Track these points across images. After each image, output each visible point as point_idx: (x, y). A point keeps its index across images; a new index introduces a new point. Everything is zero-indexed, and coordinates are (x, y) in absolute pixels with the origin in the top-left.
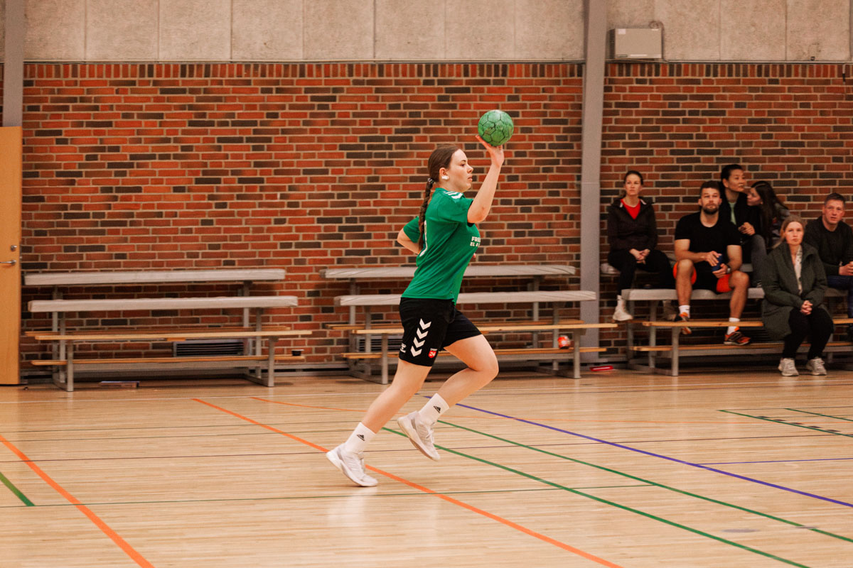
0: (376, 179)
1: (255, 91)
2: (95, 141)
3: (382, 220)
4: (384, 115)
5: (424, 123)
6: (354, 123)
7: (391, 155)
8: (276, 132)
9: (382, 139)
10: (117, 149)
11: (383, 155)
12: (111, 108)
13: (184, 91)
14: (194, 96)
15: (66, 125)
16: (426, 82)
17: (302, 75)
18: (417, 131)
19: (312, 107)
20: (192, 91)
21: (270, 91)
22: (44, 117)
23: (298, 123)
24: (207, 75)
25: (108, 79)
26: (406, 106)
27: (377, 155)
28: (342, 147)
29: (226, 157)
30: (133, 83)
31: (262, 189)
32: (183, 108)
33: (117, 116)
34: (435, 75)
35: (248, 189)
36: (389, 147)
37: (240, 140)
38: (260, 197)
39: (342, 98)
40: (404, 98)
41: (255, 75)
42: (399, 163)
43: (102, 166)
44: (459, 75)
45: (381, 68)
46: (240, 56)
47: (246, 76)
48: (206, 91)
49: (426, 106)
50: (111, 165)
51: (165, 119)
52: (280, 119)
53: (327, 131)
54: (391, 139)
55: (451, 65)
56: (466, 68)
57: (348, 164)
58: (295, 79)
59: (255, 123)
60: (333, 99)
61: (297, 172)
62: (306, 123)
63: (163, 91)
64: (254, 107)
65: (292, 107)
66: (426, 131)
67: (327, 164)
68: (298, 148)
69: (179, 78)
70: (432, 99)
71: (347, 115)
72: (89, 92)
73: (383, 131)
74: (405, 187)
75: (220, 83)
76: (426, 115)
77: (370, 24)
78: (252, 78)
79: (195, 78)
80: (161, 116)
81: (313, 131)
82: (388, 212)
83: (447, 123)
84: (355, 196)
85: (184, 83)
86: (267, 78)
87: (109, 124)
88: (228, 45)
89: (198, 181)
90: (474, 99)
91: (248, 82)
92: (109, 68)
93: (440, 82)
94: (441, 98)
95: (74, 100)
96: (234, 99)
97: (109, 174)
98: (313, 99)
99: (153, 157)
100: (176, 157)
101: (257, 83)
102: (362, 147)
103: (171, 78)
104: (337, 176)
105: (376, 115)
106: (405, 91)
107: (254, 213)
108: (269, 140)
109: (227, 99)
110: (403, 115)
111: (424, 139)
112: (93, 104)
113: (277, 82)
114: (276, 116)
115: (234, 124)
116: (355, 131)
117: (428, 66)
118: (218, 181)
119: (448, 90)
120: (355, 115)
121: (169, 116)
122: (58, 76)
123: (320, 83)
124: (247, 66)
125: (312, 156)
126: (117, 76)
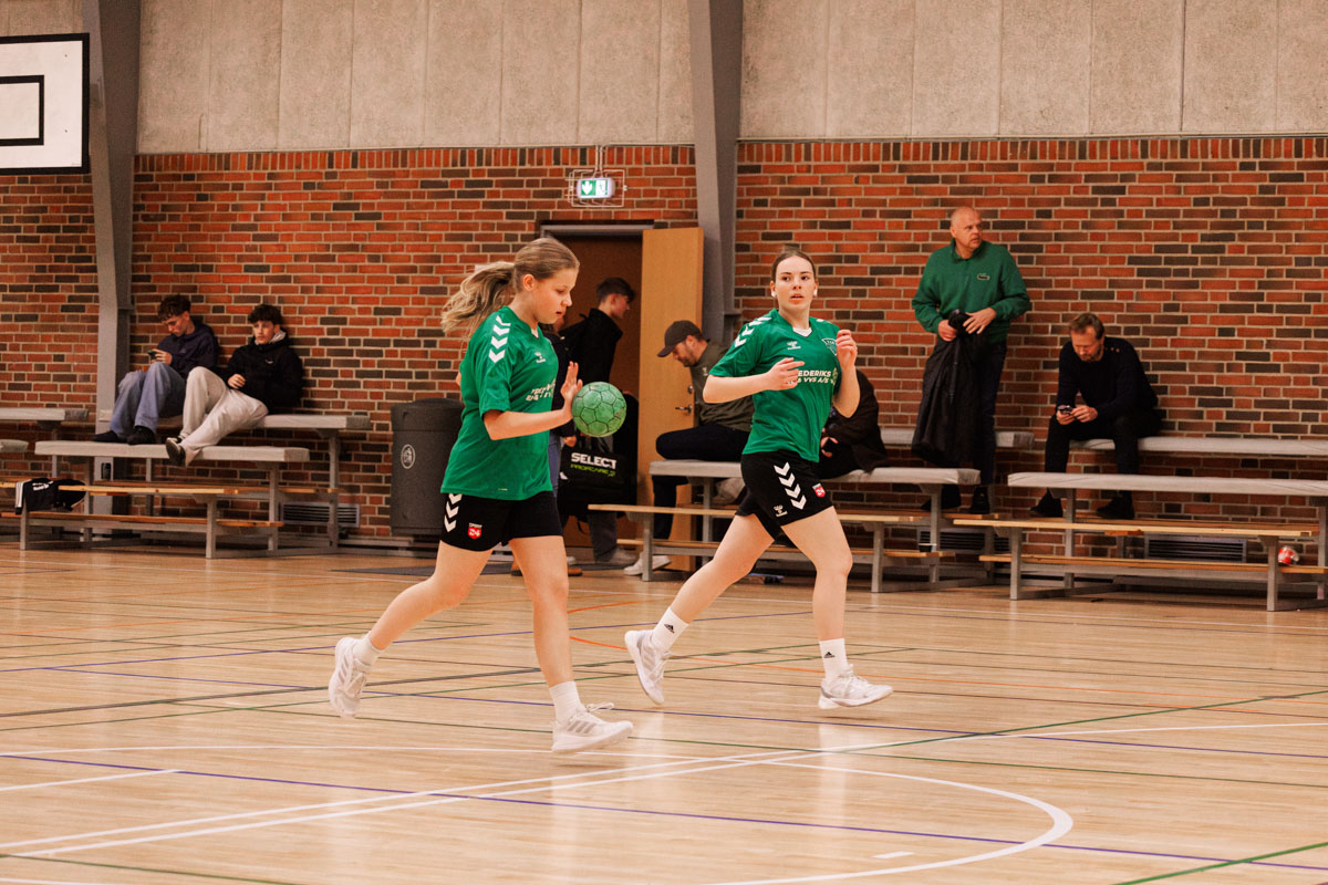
0: (1175, 308)
1: (1022, 179)
2: (829, 248)
3: (1182, 367)
4: (1188, 213)
5: (1240, 225)
6: (1147, 225)
7: (1197, 273)
8: (1047, 237)
9: (1184, 249)
10: (854, 259)
11: (1185, 273)
12: (849, 202)
13: (935, 179)
14: (948, 186)
15: (796, 225)
16: (1244, 166)
17: (1082, 156)
18: (1231, 238)
19: (1093, 202)
20: (946, 180)
21: (1039, 179)
22: (772, 214)
23: (1075, 225)
24: (964, 157)
25: (847, 163)
26: (1217, 201)
27: (1178, 273)
28: (1132, 261)
30: (875, 169)
32: (935, 202)
33: (856, 214)
34: (1257, 155)
36: (1194, 261)
39: (1132, 190)
40: (1215, 190)
41: (1023, 157)
42: (1205, 285)
43: (837, 282)
44: (1288, 155)
45: (1185, 145)
46: (1009, 130)
47: (1012, 158)
48: (963, 179)
49: (1243, 202)
50: (848, 282)
51: (913, 219)
52: (1053, 219)
53: (1113, 237)
54: (1196, 249)
55: (1278, 139)
56: (1299, 144)
57: (1138, 284)
58: (1073, 162)
59: (1021, 225)
60: (1121, 190)
61: (1073, 295)
62: (1086, 225)
63: (911, 180)
64: (1020, 202)
65: (1069, 202)
66: (1244, 237)
67: (1113, 284)
68: (1076, 261)
69: (931, 162)
70: (1250, 190)
71: (1138, 214)
72: (824, 180)
73: (1186, 237)
74: (1214, 320)
75: (980, 167)
76: (1245, 214)
77: (1178, 81)
78: (1019, 162)
79: (950, 162)
80: (907, 214)
81: (1095, 237)
82: (1190, 355)
83: (1271, 226)
84: (1147, 331)
85: (937, 168)
86: (1039, 161)
87: (847, 225)
88: (995, 115)
90: (1309, 190)
91: (1014, 167)
92: (852, 147)
93: (1264, 166)
94: (1264, 190)
95: (806, 192)
96: (996, 190)
97: (845, 293)
98: (1096, 190)
99: (896, 271)
101: (1026, 168)
102: (1158, 261)
103: (921, 162)
104: (1125, 302)
105: (1175, 214)
106: (1216, 178)
108: (1040, 249)
109: (989, 191)
110: (1213, 214)
111: (1241, 249)
112: (828, 197)
113: (1050, 167)
114: (1048, 214)
115: (996, 226)
116: (1148, 237)
117: (1246, 141)
119: (1274, 178)
120: (1150, 214)
121: (918, 214)
122: (789, 159)
123: (1104, 167)
124: (1014, 144)
125: (1093, 272)
126: (857, 158)
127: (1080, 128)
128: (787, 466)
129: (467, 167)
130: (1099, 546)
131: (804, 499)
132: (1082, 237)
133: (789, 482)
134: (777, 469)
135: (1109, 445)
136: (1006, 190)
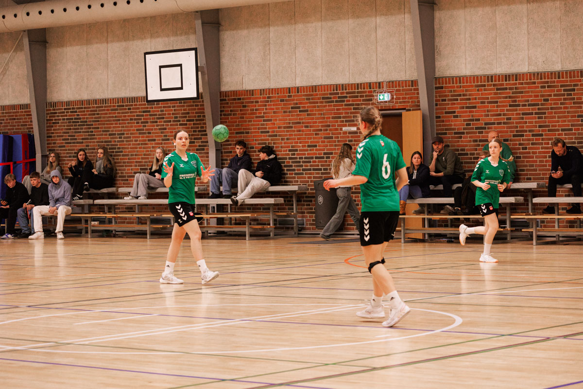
1: (537, 87)
2: (469, 116)
8: (548, 109)
10: (479, 120)
12: (476, 99)
13: (506, 89)
14: (511, 91)
15: (457, 108)
17: (559, 78)
19: (564, 95)
20: (510, 89)
21: (544, 87)
22: (448, 104)
23: (557, 104)
24: (516, 80)
25: (474, 84)
28: (579, 116)
29: (526, 123)
30: (484, 86)
31: (543, 139)
32: (506, 97)
33: (478, 103)
35: (536, 139)
37: (532, 114)
38: (542, 144)
39: (578, 90)
41: (538, 79)
43: (472, 128)
46: (533, 69)
47: (533, 80)
48: (516, 88)
50: (477, 128)
51: (499, 104)
52: (549, 102)
53: (571, 107)
58: (556, 80)
59: (538, 105)
60: (574, 90)
61: (558, 130)
62: (561, 104)
63: (498, 89)
64: (537, 96)
65: (555, 95)
67: (572, 125)
68: (559, 117)
69: (504, 82)
71: (580, 99)
72: (466, 91)
75: (522, 84)
78: (536, 81)
79: (511, 82)
80: (497, 102)
81: (565, 108)
85: (506, 84)
86: (543, 80)
87: (475, 107)
88: (527, 63)
89: (514, 136)
91: (534, 83)
92: (475, 78)
95: (460, 95)
96: (528, 92)
97: (475, 133)
98: (565, 90)
99: (494, 124)
100: (504, 123)
101: (539, 83)
103: (501, 82)
104: (577, 132)
107: (540, 152)
108: (545, 113)
109: (526, 92)
112: (468, 97)
113: (547, 82)
114: (547, 100)
115: (529, 105)
118: (523, 136)
121: (501, 102)
122: (453, 83)
123: (567, 81)
124: (534, 74)
125: (565, 121)
126: (478, 82)
127: (558, 67)
128: (180, 206)
129: (338, 91)
130: (571, 224)
131: (186, 216)
132: (560, 108)
133: (181, 211)
134: (177, 207)
135: (570, 186)
136: (532, 92)
